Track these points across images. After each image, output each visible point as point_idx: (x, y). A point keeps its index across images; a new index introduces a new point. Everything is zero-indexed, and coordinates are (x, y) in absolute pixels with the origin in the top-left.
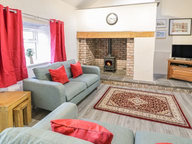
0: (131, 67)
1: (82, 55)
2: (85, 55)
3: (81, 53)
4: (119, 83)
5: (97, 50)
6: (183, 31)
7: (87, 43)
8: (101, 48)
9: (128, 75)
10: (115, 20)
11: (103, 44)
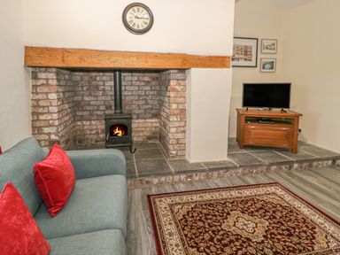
0: (179, 136)
1: (41, 117)
2: (55, 116)
3: (40, 110)
4: (163, 179)
5: (80, 98)
6: (246, 60)
7: (58, 80)
8: (90, 95)
9: (174, 152)
10: (148, 22)
11: (94, 83)
